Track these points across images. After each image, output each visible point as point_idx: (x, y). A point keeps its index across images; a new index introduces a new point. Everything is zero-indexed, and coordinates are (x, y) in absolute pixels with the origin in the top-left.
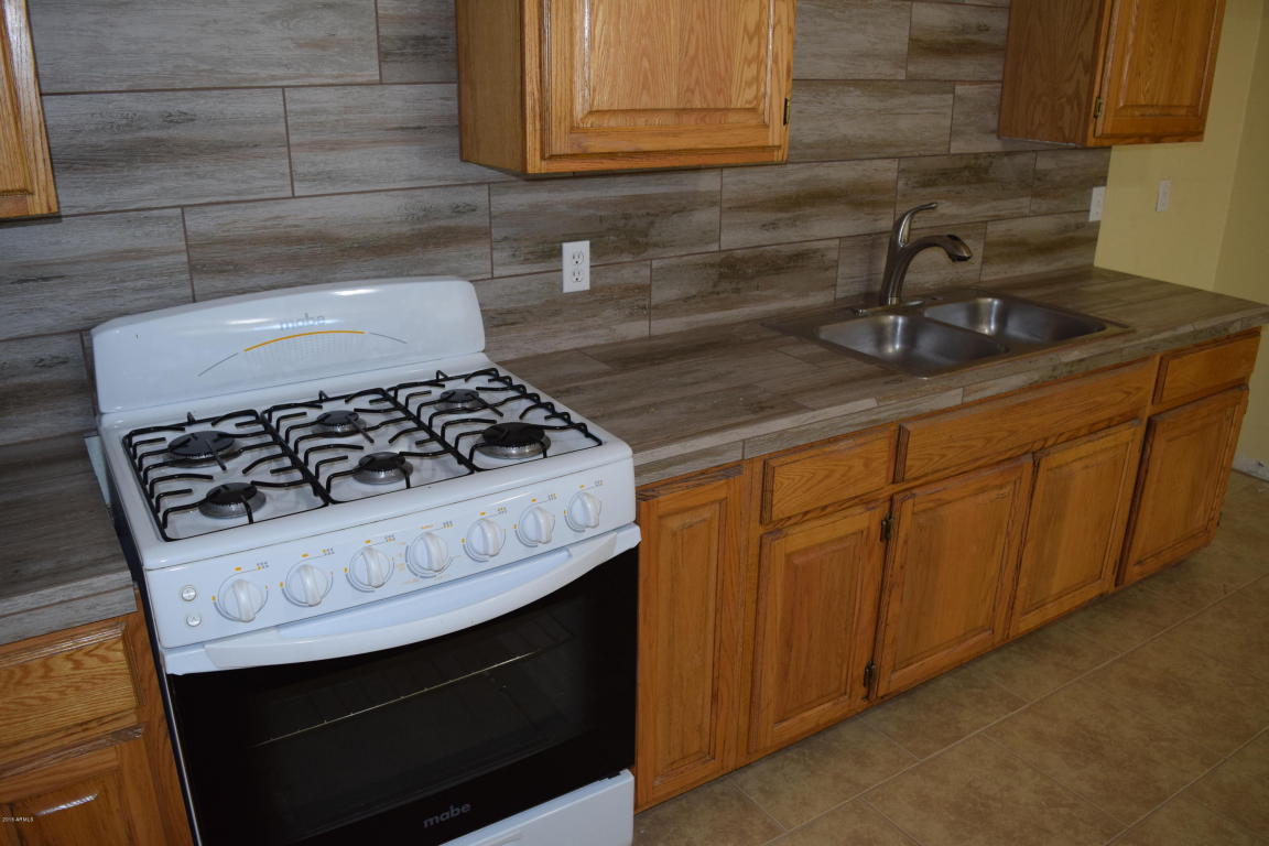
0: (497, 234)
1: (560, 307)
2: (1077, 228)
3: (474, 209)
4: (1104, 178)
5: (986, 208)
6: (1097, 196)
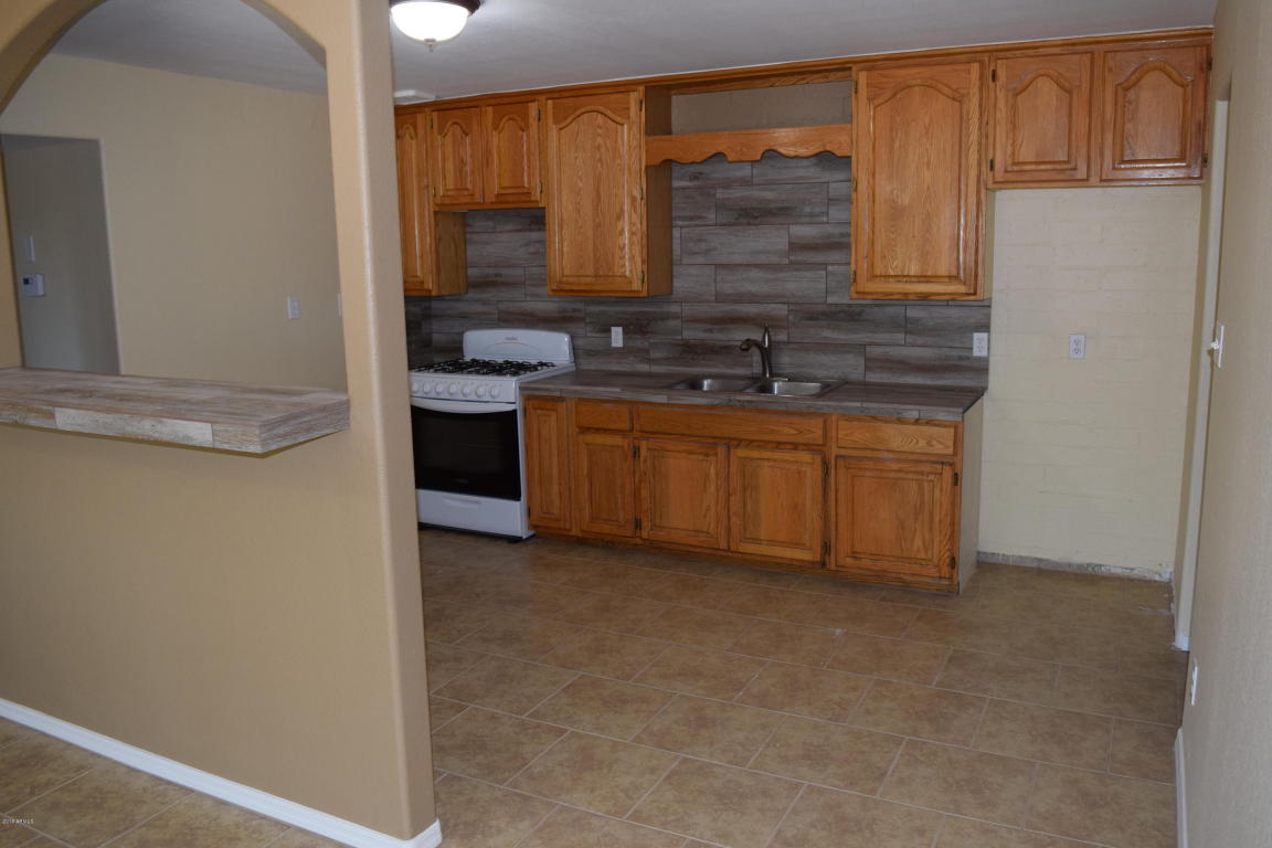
0: (588, 320)
1: (611, 352)
2: (961, 358)
3: (579, 310)
4: (985, 327)
5: (861, 337)
6: (979, 339)
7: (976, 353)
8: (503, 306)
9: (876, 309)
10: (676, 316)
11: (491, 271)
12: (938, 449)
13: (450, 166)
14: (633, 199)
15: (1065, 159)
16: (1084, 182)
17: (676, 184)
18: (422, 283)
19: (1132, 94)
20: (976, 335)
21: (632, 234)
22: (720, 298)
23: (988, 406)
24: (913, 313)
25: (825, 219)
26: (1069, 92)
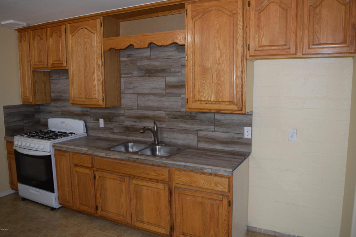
0: (91, 115)
1: (99, 129)
2: (239, 138)
3: (88, 111)
4: (250, 125)
6: (247, 129)
7: (246, 136)
8: (62, 109)
9: (202, 115)
10: (123, 115)
11: (58, 95)
12: (220, 188)
13: (36, 53)
14: (99, 65)
15: (284, 44)
17: (122, 59)
18: (29, 99)
19: (318, 10)
20: (246, 128)
21: (99, 80)
22: (139, 108)
23: (251, 161)
24: (218, 117)
25: (180, 74)
26: (286, 10)
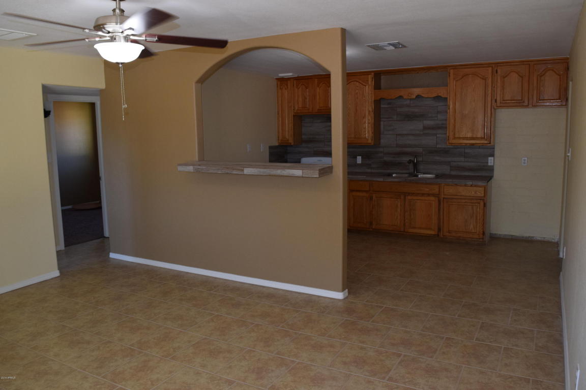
1: (357, 165)
2: (484, 166)
4: (493, 155)
5: (449, 159)
6: (490, 159)
7: (489, 164)
8: (315, 149)
9: (454, 149)
10: (382, 152)
11: (311, 137)
12: (479, 194)
13: (300, 99)
14: (369, 111)
15: (521, 99)
16: (527, 106)
17: (382, 106)
18: (288, 140)
19: (543, 78)
20: (490, 158)
21: (369, 123)
22: (398, 146)
23: (493, 182)
24: (467, 151)
25: (436, 119)
26: (522, 77)
